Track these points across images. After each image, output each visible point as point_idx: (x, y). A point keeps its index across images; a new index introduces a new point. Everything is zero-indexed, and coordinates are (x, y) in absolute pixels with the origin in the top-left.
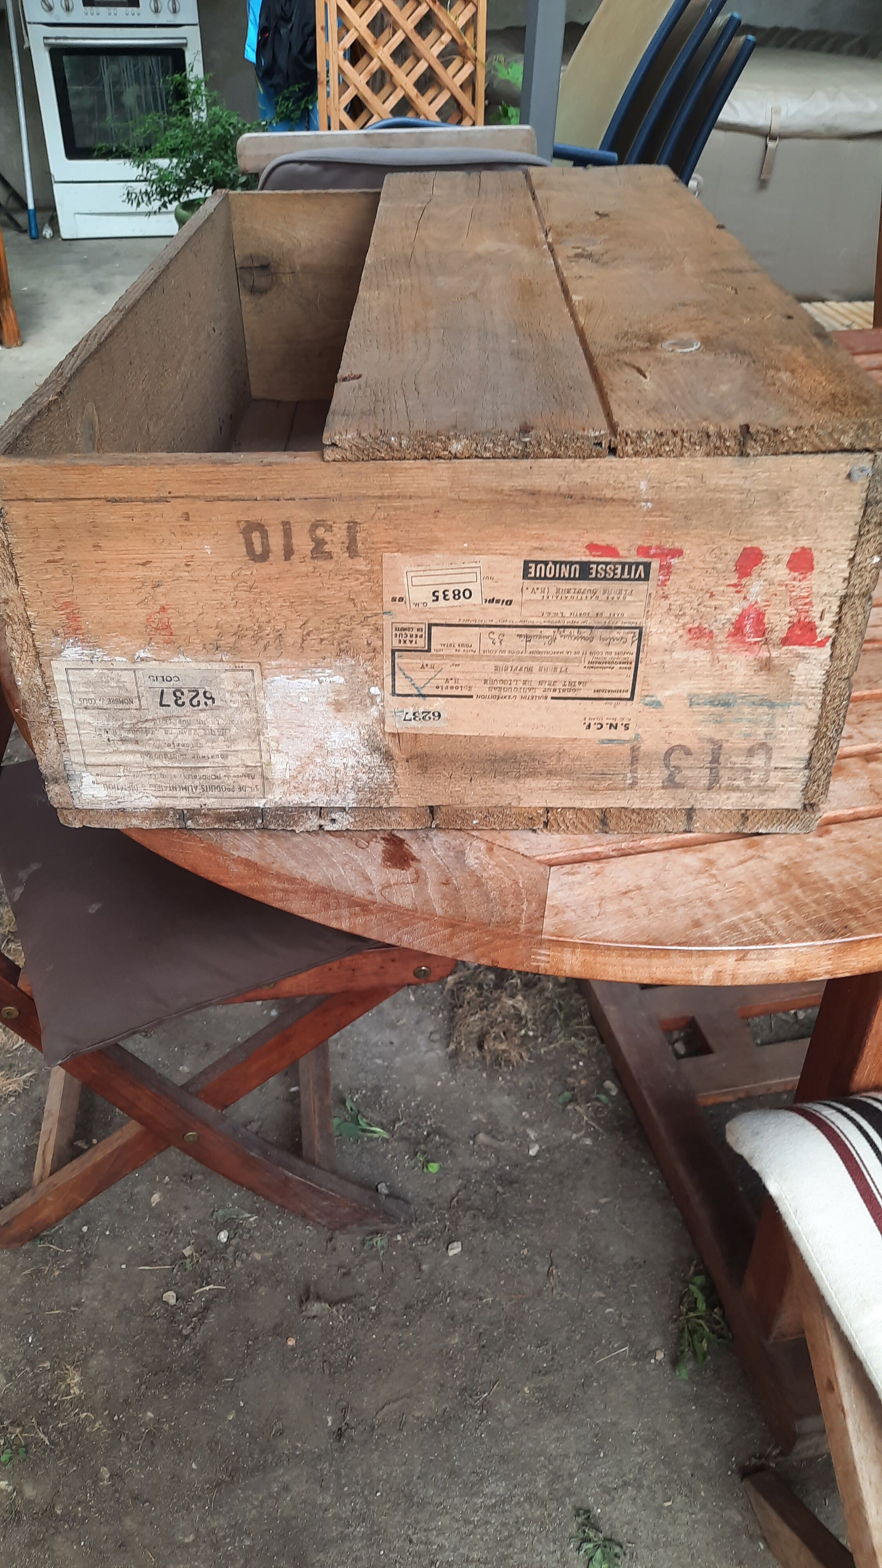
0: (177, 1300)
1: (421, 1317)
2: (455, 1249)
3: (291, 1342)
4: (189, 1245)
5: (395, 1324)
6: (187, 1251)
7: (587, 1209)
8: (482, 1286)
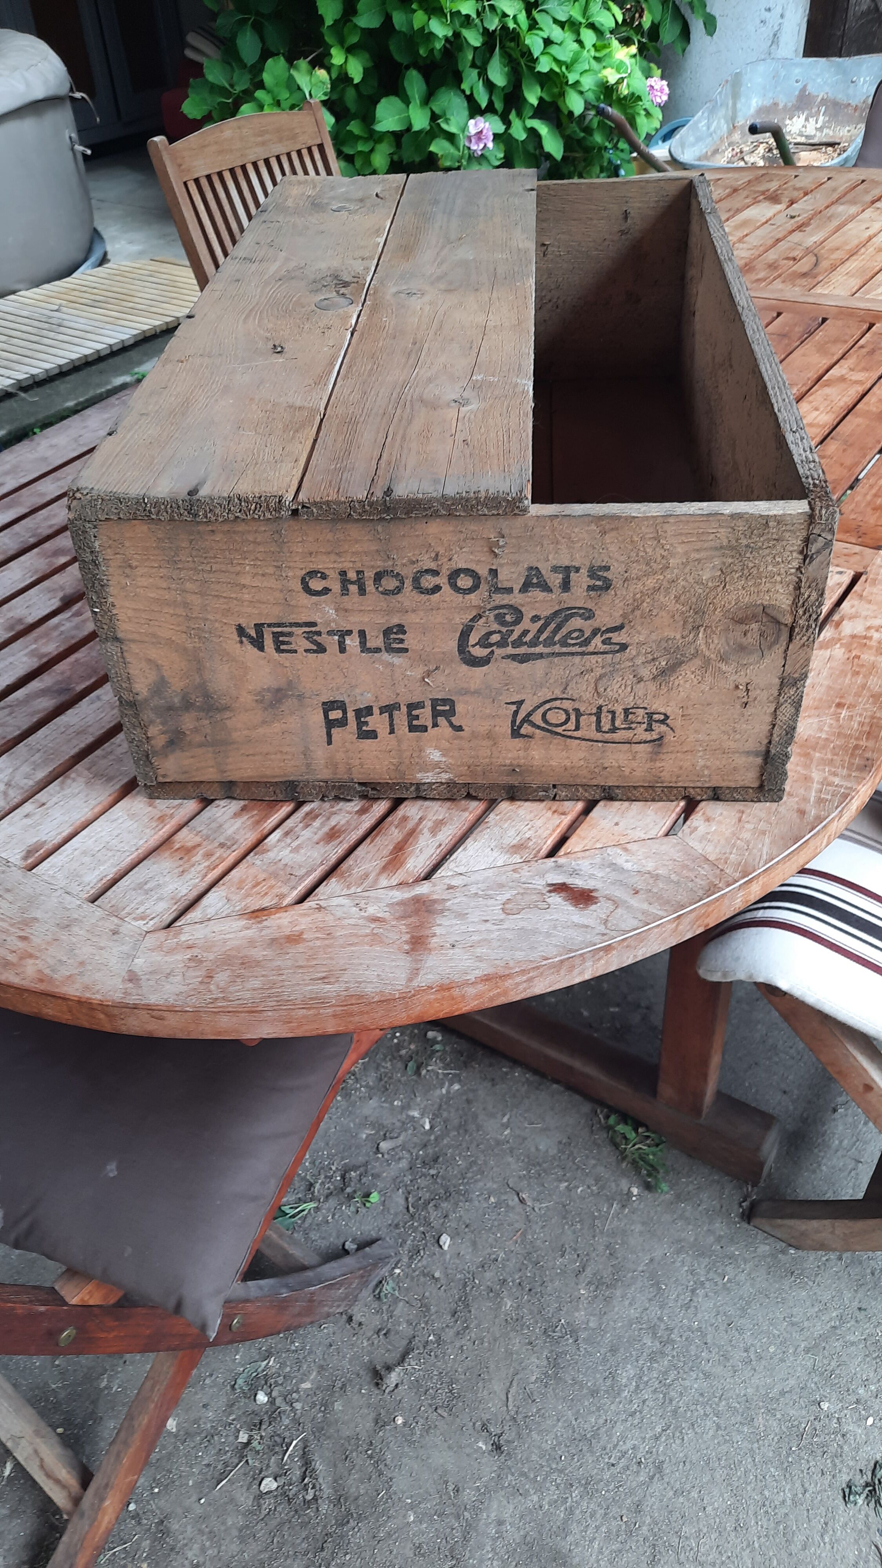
0: (275, 1479)
1: (470, 1311)
2: (446, 1241)
3: (400, 1421)
4: (239, 1431)
5: (458, 1333)
6: (243, 1438)
7: (501, 1135)
8: (489, 1251)
